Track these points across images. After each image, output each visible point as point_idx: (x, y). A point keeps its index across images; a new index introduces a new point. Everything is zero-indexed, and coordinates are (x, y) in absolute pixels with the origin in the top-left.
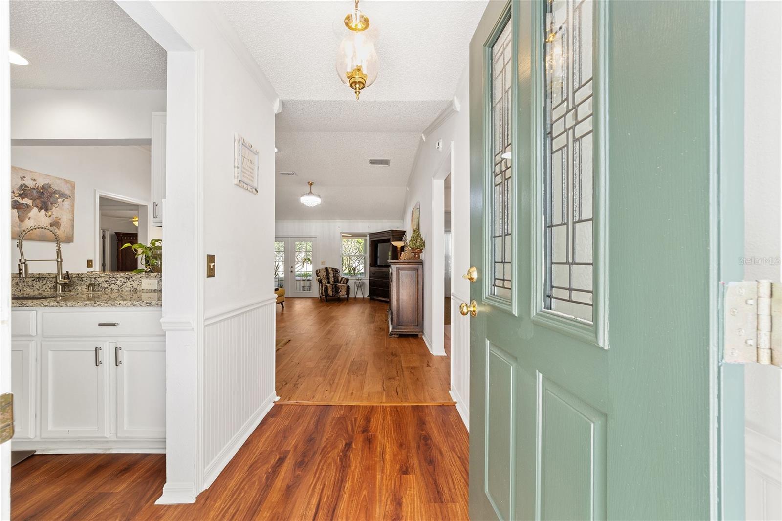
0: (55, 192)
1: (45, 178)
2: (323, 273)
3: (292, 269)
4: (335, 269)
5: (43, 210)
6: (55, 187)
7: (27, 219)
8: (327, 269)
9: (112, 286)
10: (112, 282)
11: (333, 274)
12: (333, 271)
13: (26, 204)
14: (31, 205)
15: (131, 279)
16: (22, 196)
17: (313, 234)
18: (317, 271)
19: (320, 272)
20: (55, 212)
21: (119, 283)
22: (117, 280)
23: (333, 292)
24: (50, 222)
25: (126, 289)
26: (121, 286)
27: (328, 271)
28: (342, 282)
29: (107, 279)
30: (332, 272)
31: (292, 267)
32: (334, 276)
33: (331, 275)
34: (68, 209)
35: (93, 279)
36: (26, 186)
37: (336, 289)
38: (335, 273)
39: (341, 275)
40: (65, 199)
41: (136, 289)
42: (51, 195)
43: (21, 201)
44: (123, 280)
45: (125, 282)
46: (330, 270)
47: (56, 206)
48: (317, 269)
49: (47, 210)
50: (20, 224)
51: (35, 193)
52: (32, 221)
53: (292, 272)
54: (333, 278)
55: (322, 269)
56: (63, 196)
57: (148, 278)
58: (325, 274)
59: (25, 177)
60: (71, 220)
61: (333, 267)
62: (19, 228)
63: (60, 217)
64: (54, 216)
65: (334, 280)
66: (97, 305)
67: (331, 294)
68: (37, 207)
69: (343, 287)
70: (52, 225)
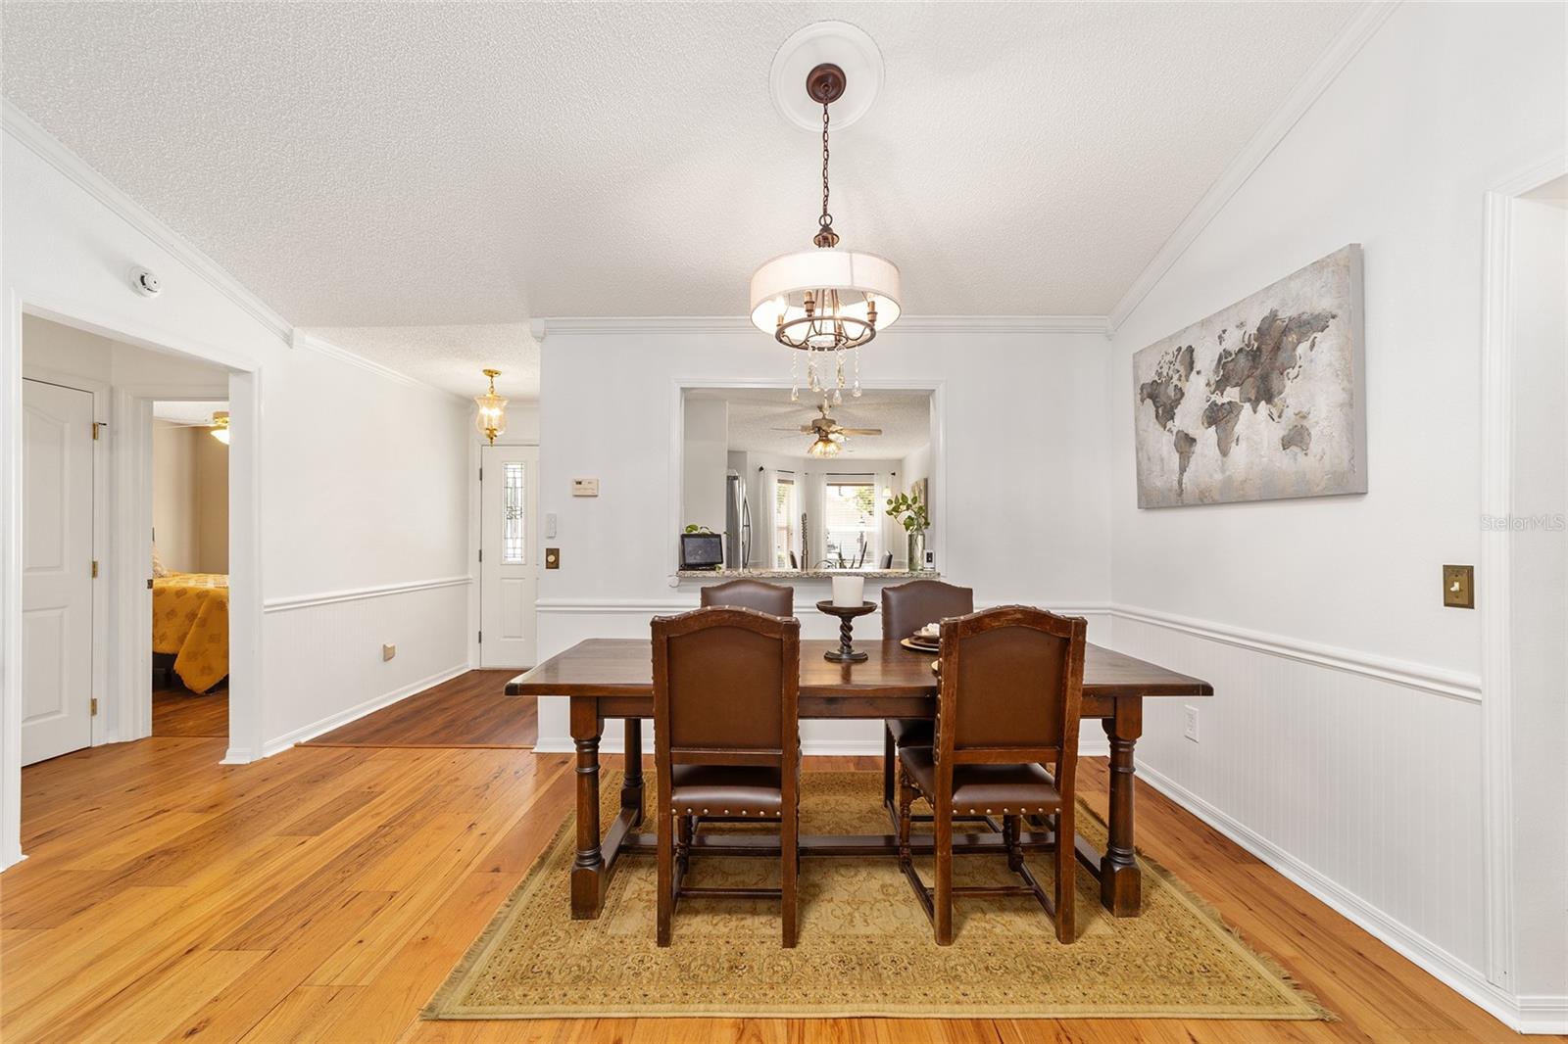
0: (1285, 331)
1: (1263, 302)
5: (1263, 403)
6: (1285, 314)
7: (1234, 444)
13: (1230, 403)
14: (1238, 400)
16: (1220, 386)
20: (1293, 392)
24: (1282, 433)
34: (1330, 365)
36: (1227, 353)
40: (1319, 335)
42: (1277, 348)
43: (1220, 401)
47: (1292, 373)
49: (1269, 401)
50: (1222, 461)
51: (1242, 360)
52: (1243, 444)
56: (1310, 325)
59: (1224, 331)
60: (1342, 405)
62: (1223, 471)
63: (1305, 410)
64: (1289, 413)
68: (1249, 400)
70: (1286, 443)
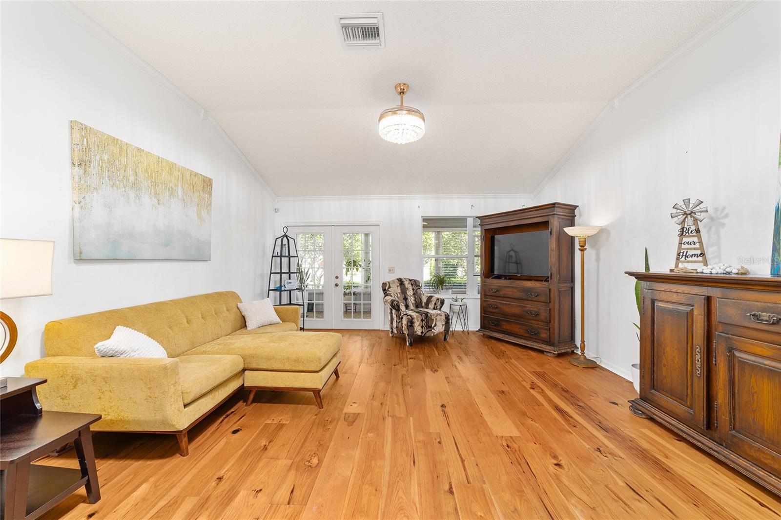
2: (395, 290)
3: (337, 281)
4: (415, 281)
8: (401, 282)
11: (413, 289)
12: (412, 285)
17: (373, 220)
18: (384, 284)
19: (389, 287)
23: (422, 327)
27: (404, 285)
28: (431, 306)
30: (410, 287)
31: (337, 277)
32: (414, 294)
33: (410, 293)
37: (428, 322)
38: (415, 288)
39: (425, 292)
46: (406, 283)
48: (385, 282)
53: (337, 285)
54: (413, 299)
55: (393, 282)
58: (399, 290)
61: (410, 278)
65: (415, 300)
67: (419, 333)
69: (438, 318)
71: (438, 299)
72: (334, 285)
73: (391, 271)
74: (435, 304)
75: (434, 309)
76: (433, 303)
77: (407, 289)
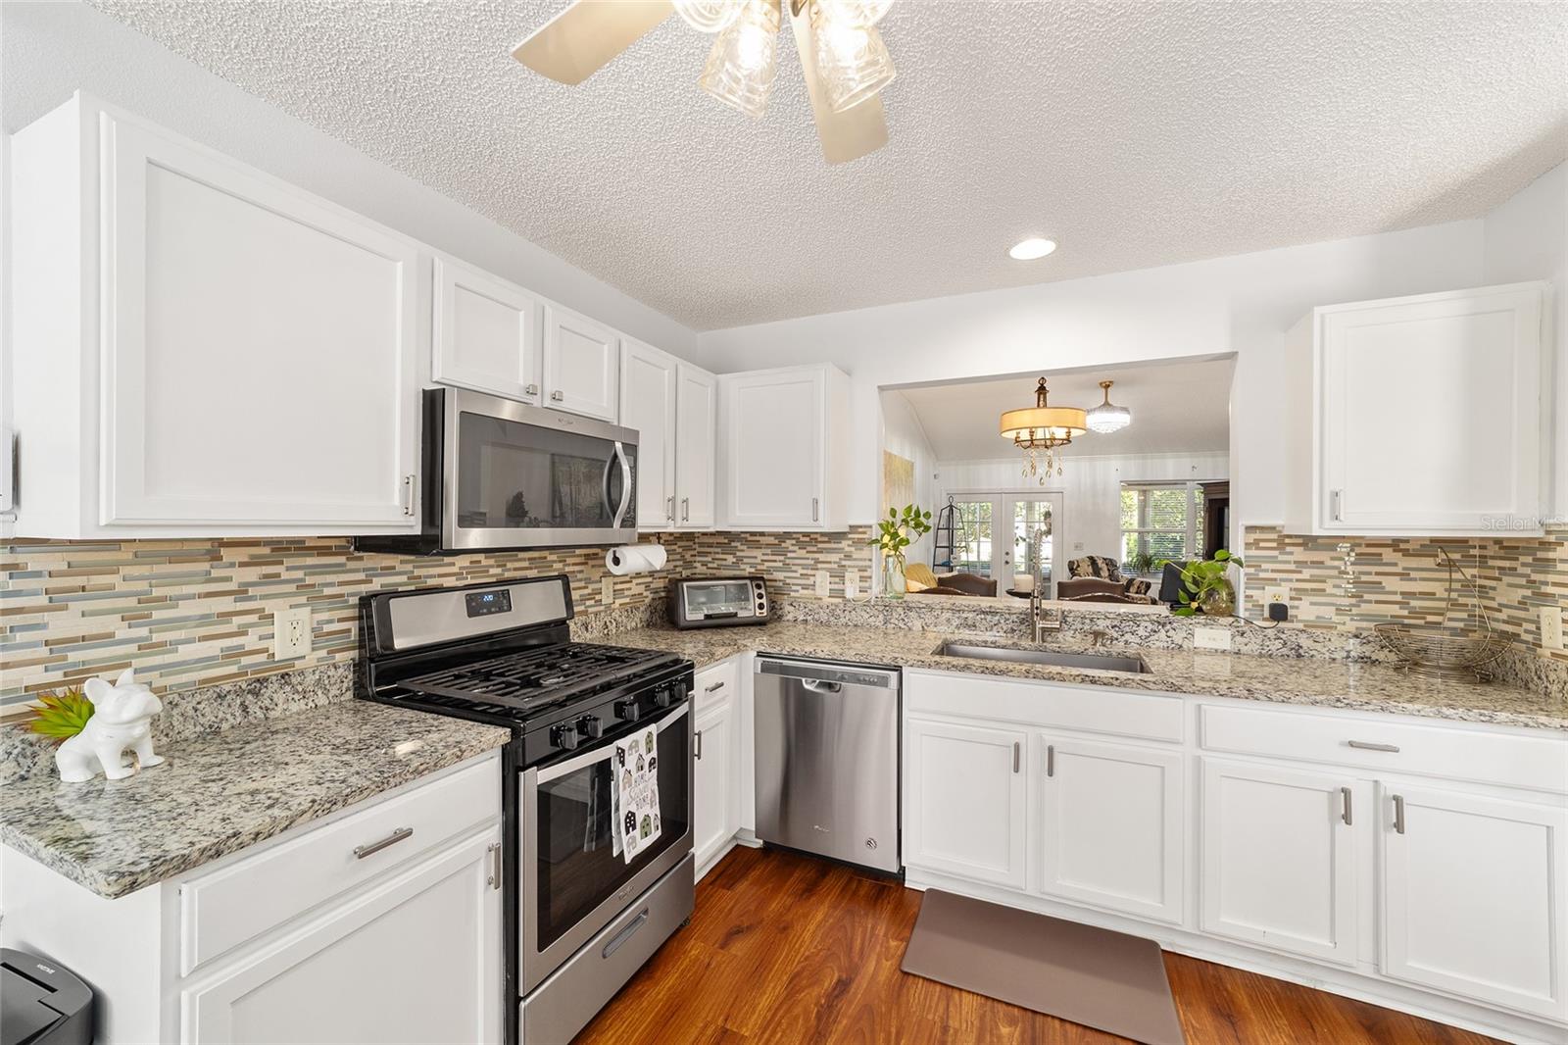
2: (1086, 569)
3: (1008, 558)
4: (1111, 560)
8: (1091, 558)
9: (1128, 637)
10: (1127, 629)
11: (1109, 570)
12: (1107, 564)
15: (1168, 627)
18: (1071, 563)
19: (1078, 566)
21: (1141, 632)
22: (1138, 626)
25: (1158, 643)
26: (1147, 637)
27: (1097, 564)
28: (1133, 589)
29: (1116, 623)
30: (1105, 568)
31: (1007, 554)
32: (1110, 575)
33: (1104, 573)
35: (1088, 621)
38: (1111, 569)
39: (1125, 574)
41: (1181, 646)
44: (1150, 627)
45: (1155, 631)
46: (1100, 562)
48: (1071, 560)
53: (1007, 563)
55: (1083, 560)
57: (1208, 627)
58: (1090, 570)
61: (1105, 557)
66: (1342, 705)
71: (1142, 582)
72: (1004, 562)
73: (1078, 547)
74: (1138, 587)
75: (1137, 593)
76: (1136, 587)
77: (1101, 569)
